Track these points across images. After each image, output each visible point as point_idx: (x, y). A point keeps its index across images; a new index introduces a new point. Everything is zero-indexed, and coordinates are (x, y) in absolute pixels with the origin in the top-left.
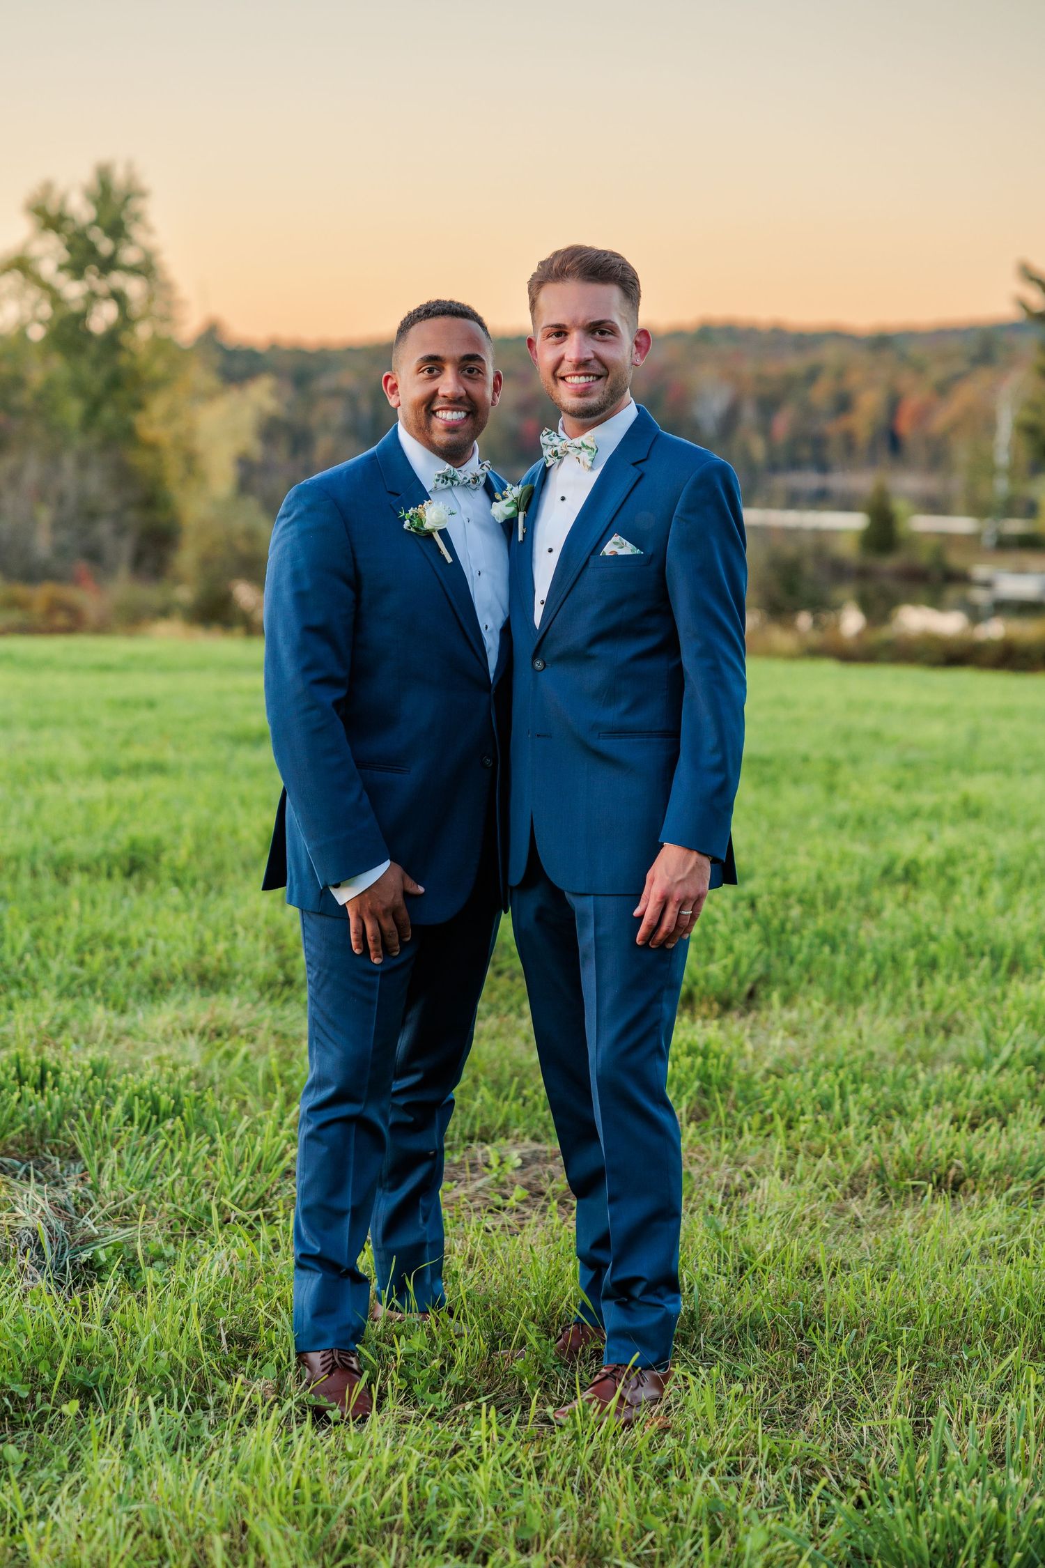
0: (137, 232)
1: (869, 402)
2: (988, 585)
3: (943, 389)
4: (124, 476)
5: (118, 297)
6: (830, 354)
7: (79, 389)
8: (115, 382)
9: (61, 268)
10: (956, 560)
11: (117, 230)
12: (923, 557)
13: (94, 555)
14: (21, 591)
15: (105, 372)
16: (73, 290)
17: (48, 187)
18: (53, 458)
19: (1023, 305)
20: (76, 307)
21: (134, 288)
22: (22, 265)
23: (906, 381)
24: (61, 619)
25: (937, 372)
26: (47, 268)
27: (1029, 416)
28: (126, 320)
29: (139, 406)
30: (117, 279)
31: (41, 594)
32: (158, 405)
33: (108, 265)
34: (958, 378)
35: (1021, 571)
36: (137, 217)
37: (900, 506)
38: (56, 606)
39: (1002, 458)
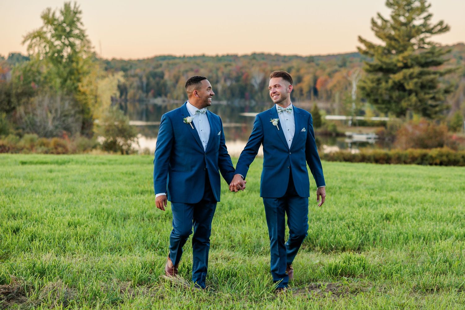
0: (78, 24)
1: (307, 79)
2: (350, 137)
3: (330, 75)
4: (76, 103)
5: (72, 45)
6: (295, 64)
7: (59, 75)
8: (71, 73)
9: (53, 36)
10: (340, 129)
11: (72, 24)
12: (330, 129)
13: (68, 129)
14: (45, 140)
15: (68, 69)
16: (57, 43)
17: (49, 10)
18: (52, 97)
19: (359, 48)
20: (59, 48)
21: (77, 42)
22: (39, 35)
23: (319, 73)
24: (60, 149)
25: (328, 70)
26: (49, 36)
27: (363, 84)
28: (75, 52)
29: (79, 80)
30: (72, 39)
31: (52, 141)
32: (85, 80)
33: (69, 35)
34: (336, 71)
35: (361, 133)
36: (78, 20)
37: (322, 112)
38: (57, 146)
39: (354, 97)
